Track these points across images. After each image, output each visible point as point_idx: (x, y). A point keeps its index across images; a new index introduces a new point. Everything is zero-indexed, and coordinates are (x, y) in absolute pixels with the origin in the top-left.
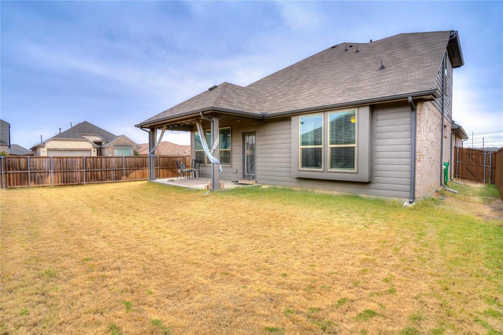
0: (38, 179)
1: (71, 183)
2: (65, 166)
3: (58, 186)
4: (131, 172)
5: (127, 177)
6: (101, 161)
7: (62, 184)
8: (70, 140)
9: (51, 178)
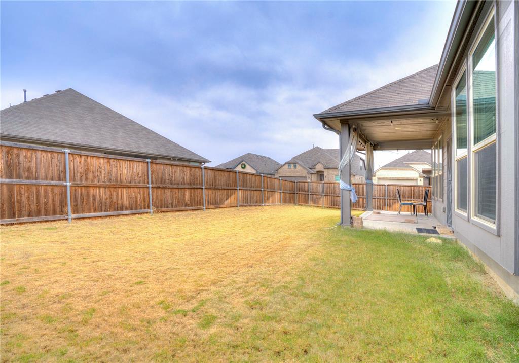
0: (315, 200)
1: (337, 207)
2: (333, 191)
3: (328, 207)
4: (395, 203)
5: (390, 207)
6: (363, 188)
7: (330, 206)
8: (396, 169)
9: (323, 200)
